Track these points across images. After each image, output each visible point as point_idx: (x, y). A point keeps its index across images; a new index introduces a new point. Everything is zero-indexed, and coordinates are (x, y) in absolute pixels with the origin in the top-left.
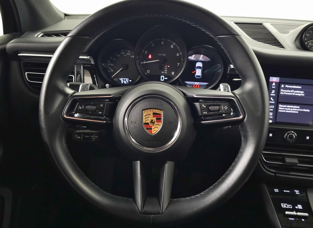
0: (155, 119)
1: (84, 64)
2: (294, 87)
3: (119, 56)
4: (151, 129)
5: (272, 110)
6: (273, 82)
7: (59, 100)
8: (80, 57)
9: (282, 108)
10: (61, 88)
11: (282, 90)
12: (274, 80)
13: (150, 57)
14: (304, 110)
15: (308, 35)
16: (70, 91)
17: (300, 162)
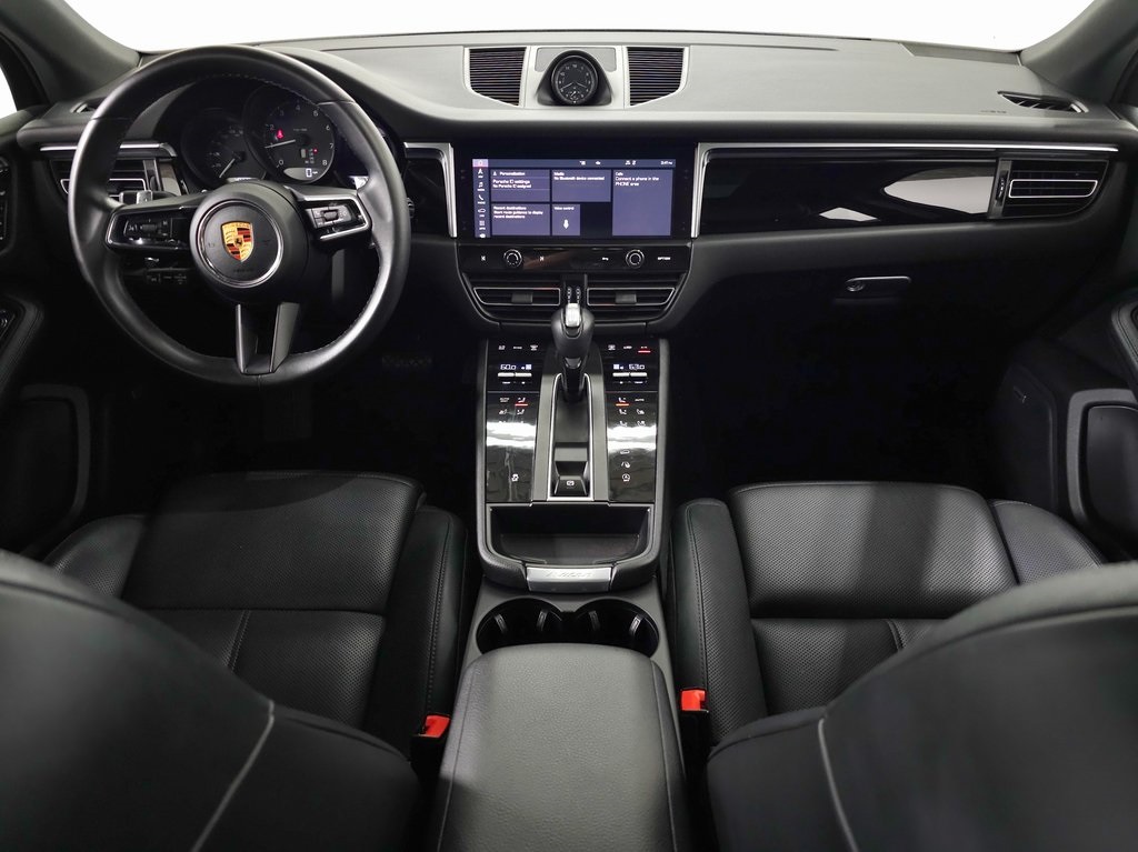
0: (242, 236)
1: (157, 158)
2: (514, 174)
3: (226, 137)
4: (238, 253)
5: (483, 216)
6: (478, 168)
7: (97, 218)
8: (122, 147)
9: (499, 212)
10: (99, 199)
11: (494, 181)
12: (480, 163)
13: (280, 135)
14: (534, 213)
15: (563, 74)
16: (114, 204)
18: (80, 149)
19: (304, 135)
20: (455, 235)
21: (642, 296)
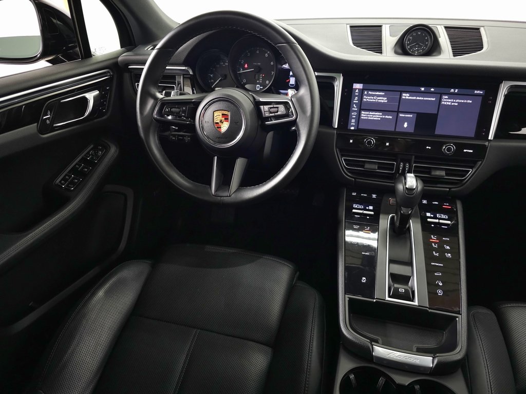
0: (224, 118)
1: (184, 75)
2: (378, 93)
3: (218, 66)
4: (221, 128)
5: (355, 117)
6: (356, 89)
7: (151, 102)
8: (167, 68)
9: (364, 115)
10: (153, 93)
11: (365, 97)
12: (358, 86)
13: (246, 66)
14: (387, 117)
15: (411, 38)
16: (160, 96)
17: (379, 168)
18: (146, 68)
19: (259, 67)
20: (336, 127)
21: (449, 172)
